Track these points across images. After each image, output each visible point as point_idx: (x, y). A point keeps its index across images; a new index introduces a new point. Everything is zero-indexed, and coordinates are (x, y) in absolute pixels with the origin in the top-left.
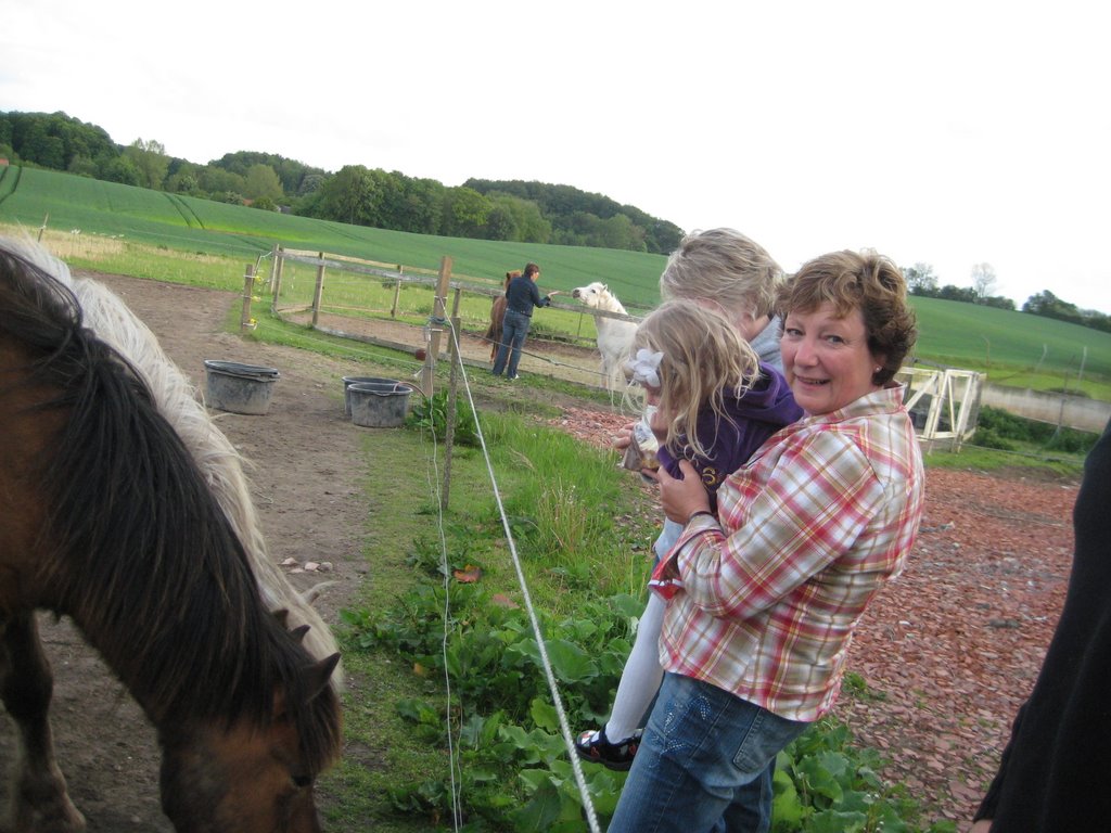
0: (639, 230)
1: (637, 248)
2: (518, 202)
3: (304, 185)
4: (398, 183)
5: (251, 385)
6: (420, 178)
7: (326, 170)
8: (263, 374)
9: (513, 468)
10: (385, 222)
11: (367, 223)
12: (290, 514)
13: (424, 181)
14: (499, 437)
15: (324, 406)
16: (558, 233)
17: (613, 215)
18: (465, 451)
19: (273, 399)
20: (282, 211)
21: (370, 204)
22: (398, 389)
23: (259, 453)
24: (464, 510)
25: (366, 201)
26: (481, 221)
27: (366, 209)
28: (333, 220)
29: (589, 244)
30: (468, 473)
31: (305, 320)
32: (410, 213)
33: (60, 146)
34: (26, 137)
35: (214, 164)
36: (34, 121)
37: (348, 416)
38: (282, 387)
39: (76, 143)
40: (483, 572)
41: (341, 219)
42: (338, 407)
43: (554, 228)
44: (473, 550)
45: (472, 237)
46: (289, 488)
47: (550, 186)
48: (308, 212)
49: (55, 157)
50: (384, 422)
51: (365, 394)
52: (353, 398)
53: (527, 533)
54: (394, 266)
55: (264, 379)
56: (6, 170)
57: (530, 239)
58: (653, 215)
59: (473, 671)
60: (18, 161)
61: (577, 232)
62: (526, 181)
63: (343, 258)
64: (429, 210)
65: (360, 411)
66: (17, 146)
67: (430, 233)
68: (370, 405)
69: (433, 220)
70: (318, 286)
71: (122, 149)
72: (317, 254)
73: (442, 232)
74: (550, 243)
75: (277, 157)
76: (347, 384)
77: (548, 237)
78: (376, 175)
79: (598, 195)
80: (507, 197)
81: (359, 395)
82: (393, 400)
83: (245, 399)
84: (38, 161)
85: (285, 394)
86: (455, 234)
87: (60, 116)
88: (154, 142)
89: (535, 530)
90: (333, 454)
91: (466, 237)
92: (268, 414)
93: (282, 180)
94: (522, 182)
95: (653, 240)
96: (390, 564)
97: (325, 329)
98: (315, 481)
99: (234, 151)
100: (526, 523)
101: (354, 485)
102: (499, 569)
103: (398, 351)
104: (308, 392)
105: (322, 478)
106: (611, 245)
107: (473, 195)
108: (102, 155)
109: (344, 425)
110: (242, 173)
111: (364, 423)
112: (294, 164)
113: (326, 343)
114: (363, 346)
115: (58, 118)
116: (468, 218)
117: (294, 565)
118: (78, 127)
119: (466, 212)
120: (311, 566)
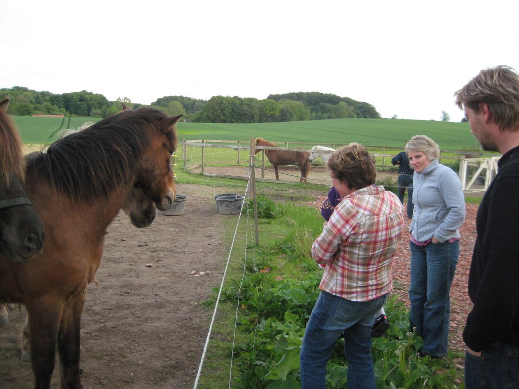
0: (351, 108)
1: (352, 117)
2: (293, 103)
3: (194, 108)
4: (237, 101)
5: (175, 203)
6: (247, 97)
7: (204, 100)
8: (180, 198)
9: (288, 225)
10: (233, 120)
11: (225, 121)
12: (194, 254)
13: (248, 99)
14: (282, 213)
15: (208, 208)
16: (314, 115)
17: (338, 103)
18: (267, 220)
19: (185, 208)
20: (187, 121)
21: (226, 113)
22: (238, 197)
23: (181, 231)
24: (266, 245)
25: (224, 111)
26: (277, 113)
27: (224, 115)
28: (210, 122)
29: (329, 118)
30: (268, 230)
31: (199, 171)
32: (244, 114)
33: (86, 105)
34: (71, 104)
35: (153, 104)
36: (73, 96)
37: (218, 212)
38: (190, 202)
39: (92, 103)
40: (271, 269)
41: (214, 121)
42: (213, 208)
43: (312, 112)
44: (267, 260)
45: (274, 122)
46: (193, 244)
47: (308, 93)
48: (198, 120)
49: (84, 111)
50: (233, 212)
51: (224, 201)
52: (219, 204)
53: (291, 252)
54: (236, 142)
55: (180, 200)
56: (64, 120)
57: (301, 119)
58: (357, 100)
60: (68, 115)
61: (322, 113)
62: (296, 92)
63: (213, 141)
64: (253, 112)
65: (223, 209)
66: (67, 108)
67: (255, 122)
68: (226, 205)
69: (255, 116)
70: (203, 156)
71: (112, 103)
72: (201, 141)
73: (260, 121)
74: (311, 120)
75: (181, 97)
76: (216, 197)
77: (309, 117)
78: (228, 99)
79: (330, 94)
80: (288, 101)
81: (221, 202)
82: (236, 202)
83: (173, 209)
84: (77, 113)
85: (190, 205)
86: (266, 121)
87: (84, 91)
88: (126, 98)
89: (294, 250)
90: (212, 228)
91: (271, 122)
92: (184, 214)
93: (184, 107)
94: (294, 93)
95: (359, 112)
96: (234, 269)
97: (208, 174)
98: (204, 240)
99: (161, 97)
100: (290, 247)
101: (220, 240)
102: (279, 267)
103: (240, 180)
104: (201, 203)
105: (206, 239)
106: (339, 117)
107: (272, 103)
108: (104, 107)
109: (216, 215)
110: (167, 106)
111: (225, 213)
112: (189, 99)
113: (208, 181)
114: (225, 179)
115: (83, 93)
116: (271, 113)
117: (195, 274)
118: (92, 96)
119: (270, 111)
120: (202, 273)
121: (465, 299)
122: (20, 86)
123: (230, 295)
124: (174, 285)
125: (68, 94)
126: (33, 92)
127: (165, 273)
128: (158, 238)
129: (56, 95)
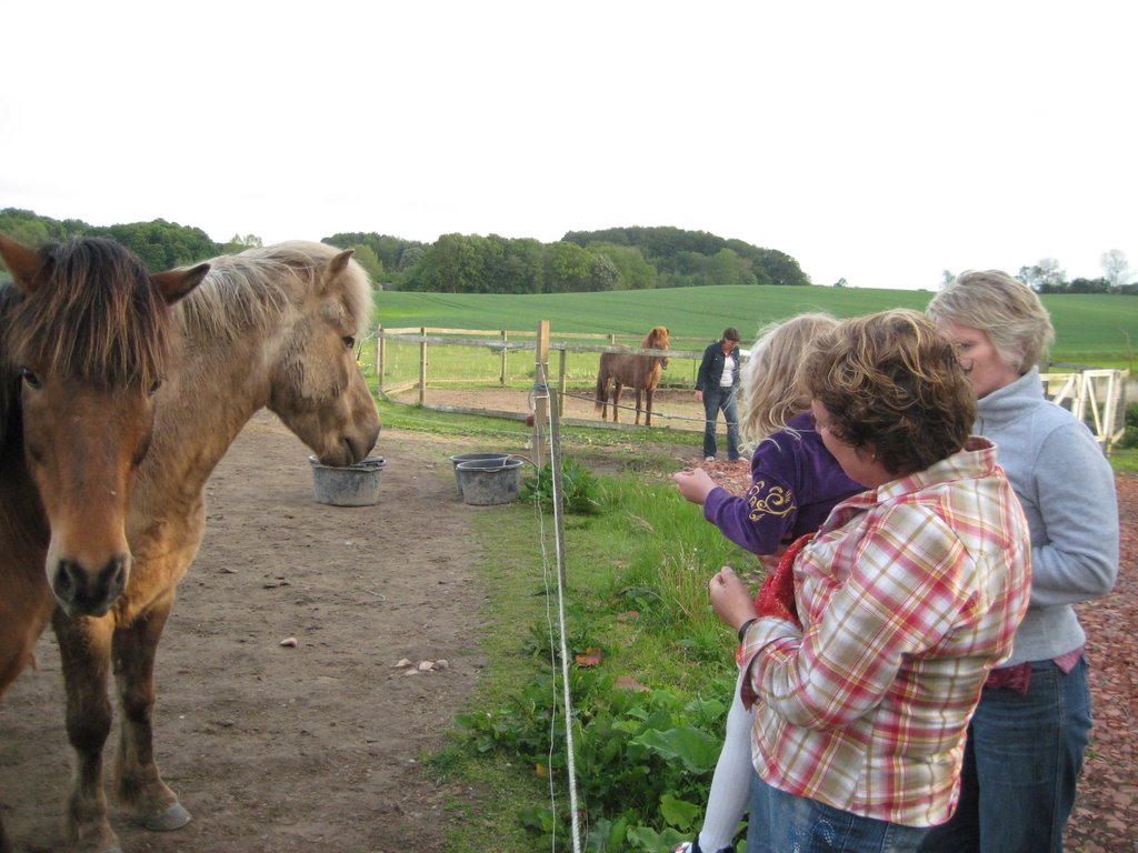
0: (747, 263)
1: (747, 282)
2: (619, 250)
3: (403, 260)
4: (496, 246)
5: (358, 476)
6: (517, 237)
7: (423, 242)
8: (369, 464)
9: (632, 533)
10: (487, 287)
11: (469, 290)
12: (403, 610)
13: (520, 241)
14: (616, 501)
15: (435, 488)
16: (664, 276)
17: (718, 251)
18: (581, 520)
19: (382, 487)
20: (384, 289)
21: (471, 270)
22: (508, 462)
23: (370, 547)
24: (584, 586)
25: (467, 268)
26: (584, 274)
27: (468, 276)
28: (436, 290)
29: (697, 283)
30: (586, 544)
31: (413, 399)
32: (512, 274)
33: (163, 252)
36: (135, 231)
37: (460, 498)
38: (393, 473)
39: (177, 248)
40: (605, 653)
41: (443, 290)
42: (449, 488)
43: (659, 272)
44: (593, 630)
45: (577, 291)
46: (401, 581)
47: (650, 229)
48: (410, 286)
49: (158, 264)
50: (497, 499)
51: (475, 473)
52: (463, 477)
53: (650, 604)
54: (498, 333)
55: (370, 469)
57: (637, 286)
58: (759, 245)
59: (597, 769)
61: (683, 273)
62: (625, 227)
63: (445, 331)
64: (531, 269)
65: (472, 490)
67: (534, 293)
68: (481, 482)
69: (536, 278)
70: (422, 364)
71: (220, 246)
72: (418, 330)
73: (547, 290)
74: (657, 287)
75: (374, 235)
76: (456, 463)
77: (655, 282)
78: (472, 241)
79: (700, 232)
80: (608, 246)
81: (468, 474)
82: (503, 475)
83: (353, 491)
85: (395, 480)
86: (560, 290)
87: (160, 222)
88: (251, 236)
89: (657, 601)
90: (447, 540)
91: (571, 291)
92: (379, 503)
93: (380, 258)
94: (621, 229)
95: (762, 271)
96: (508, 654)
97: (433, 406)
98: (428, 571)
99: (330, 235)
100: (648, 594)
101: (468, 571)
102: (623, 647)
103: (509, 420)
104: (419, 475)
105: (433, 567)
106: (719, 282)
107: (573, 249)
108: (202, 255)
109: (456, 506)
111: (477, 501)
112: (391, 240)
113: (435, 421)
114: (473, 418)
115: (158, 225)
116: (570, 272)
117: (407, 667)
118: (177, 231)
119: (567, 267)
120: (425, 665)
121: (1115, 738)
122: (17, 208)
123: (503, 737)
124: (353, 702)
125: (123, 226)
126: (47, 221)
127: (329, 664)
128: (314, 566)
129: (98, 228)
